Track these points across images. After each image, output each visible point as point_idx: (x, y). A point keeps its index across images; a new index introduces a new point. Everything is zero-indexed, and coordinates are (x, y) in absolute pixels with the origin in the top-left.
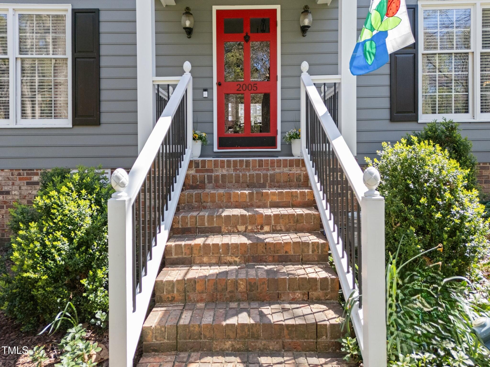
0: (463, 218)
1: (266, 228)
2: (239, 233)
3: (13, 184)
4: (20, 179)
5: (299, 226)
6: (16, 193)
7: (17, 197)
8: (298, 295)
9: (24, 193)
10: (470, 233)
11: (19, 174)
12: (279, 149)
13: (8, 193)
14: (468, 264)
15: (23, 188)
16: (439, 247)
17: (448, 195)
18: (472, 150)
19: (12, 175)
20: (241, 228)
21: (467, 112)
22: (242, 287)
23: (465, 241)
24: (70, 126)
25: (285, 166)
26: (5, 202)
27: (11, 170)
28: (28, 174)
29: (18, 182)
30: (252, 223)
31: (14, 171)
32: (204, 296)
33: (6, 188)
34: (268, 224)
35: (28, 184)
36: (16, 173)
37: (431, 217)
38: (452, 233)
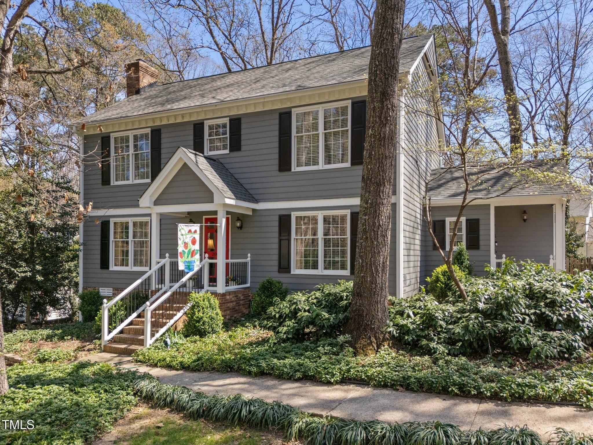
21: (317, 269)
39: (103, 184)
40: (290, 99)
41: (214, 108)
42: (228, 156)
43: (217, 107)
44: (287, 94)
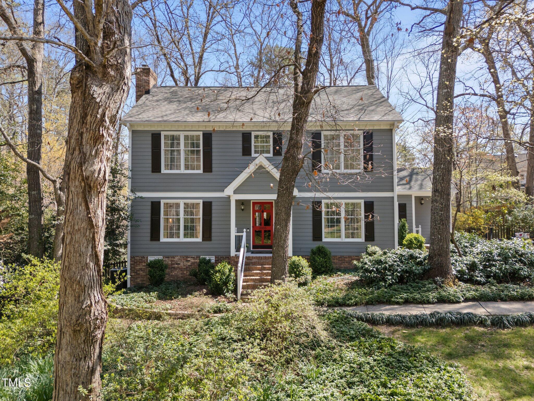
1: (265, 275)
3: (181, 261)
4: (183, 259)
7: (182, 266)
13: (179, 264)
15: (184, 262)
21: (340, 238)
24: (201, 241)
26: (178, 267)
28: (186, 258)
31: (181, 257)
39: (153, 171)
42: (272, 159)
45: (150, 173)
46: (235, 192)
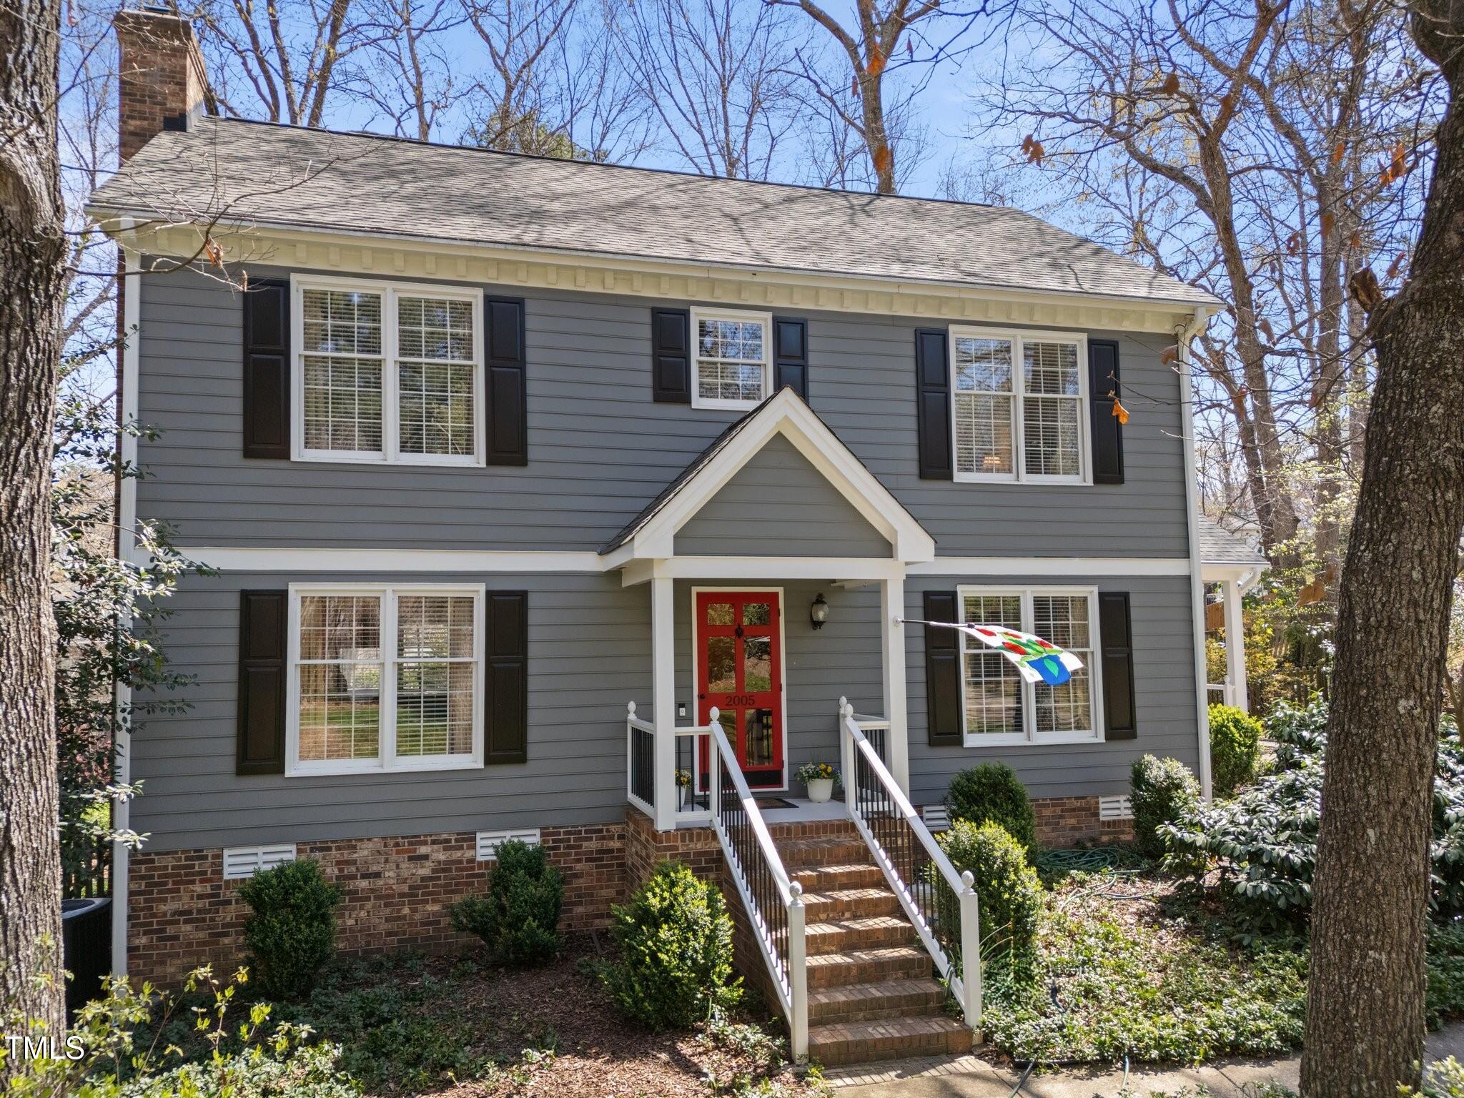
0: (1024, 896)
1: (847, 915)
2: (821, 921)
3: (387, 861)
4: (398, 852)
5: (878, 910)
6: (392, 874)
7: (392, 882)
8: (900, 974)
9: (405, 874)
10: (1030, 909)
11: (397, 845)
12: (786, 787)
13: (377, 875)
14: (1029, 936)
15: (403, 866)
16: (1010, 925)
17: (1013, 877)
18: (1028, 798)
19: (385, 846)
20: (823, 916)
21: (1021, 730)
22: (854, 972)
23: (1028, 916)
24: (481, 766)
25: (832, 832)
26: (373, 891)
27: (384, 838)
28: (410, 844)
29: (394, 857)
30: (833, 910)
31: (389, 841)
32: (823, 982)
33: (375, 868)
34: (849, 910)
35: (410, 859)
36: (391, 842)
37: (1000, 897)
38: (1017, 911)
40: (943, 301)
41: (749, 278)
43: (756, 279)
44: (960, 290)
45: (237, 458)
46: (685, 542)
